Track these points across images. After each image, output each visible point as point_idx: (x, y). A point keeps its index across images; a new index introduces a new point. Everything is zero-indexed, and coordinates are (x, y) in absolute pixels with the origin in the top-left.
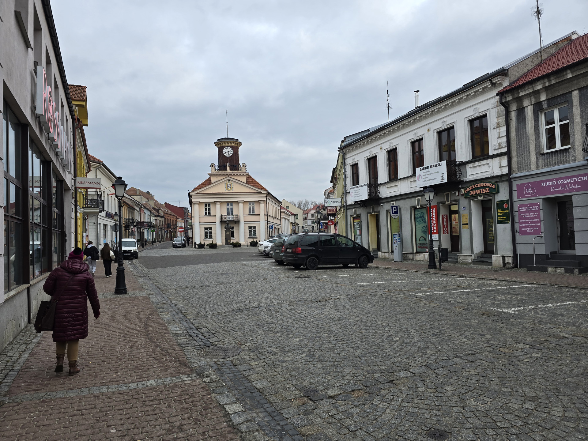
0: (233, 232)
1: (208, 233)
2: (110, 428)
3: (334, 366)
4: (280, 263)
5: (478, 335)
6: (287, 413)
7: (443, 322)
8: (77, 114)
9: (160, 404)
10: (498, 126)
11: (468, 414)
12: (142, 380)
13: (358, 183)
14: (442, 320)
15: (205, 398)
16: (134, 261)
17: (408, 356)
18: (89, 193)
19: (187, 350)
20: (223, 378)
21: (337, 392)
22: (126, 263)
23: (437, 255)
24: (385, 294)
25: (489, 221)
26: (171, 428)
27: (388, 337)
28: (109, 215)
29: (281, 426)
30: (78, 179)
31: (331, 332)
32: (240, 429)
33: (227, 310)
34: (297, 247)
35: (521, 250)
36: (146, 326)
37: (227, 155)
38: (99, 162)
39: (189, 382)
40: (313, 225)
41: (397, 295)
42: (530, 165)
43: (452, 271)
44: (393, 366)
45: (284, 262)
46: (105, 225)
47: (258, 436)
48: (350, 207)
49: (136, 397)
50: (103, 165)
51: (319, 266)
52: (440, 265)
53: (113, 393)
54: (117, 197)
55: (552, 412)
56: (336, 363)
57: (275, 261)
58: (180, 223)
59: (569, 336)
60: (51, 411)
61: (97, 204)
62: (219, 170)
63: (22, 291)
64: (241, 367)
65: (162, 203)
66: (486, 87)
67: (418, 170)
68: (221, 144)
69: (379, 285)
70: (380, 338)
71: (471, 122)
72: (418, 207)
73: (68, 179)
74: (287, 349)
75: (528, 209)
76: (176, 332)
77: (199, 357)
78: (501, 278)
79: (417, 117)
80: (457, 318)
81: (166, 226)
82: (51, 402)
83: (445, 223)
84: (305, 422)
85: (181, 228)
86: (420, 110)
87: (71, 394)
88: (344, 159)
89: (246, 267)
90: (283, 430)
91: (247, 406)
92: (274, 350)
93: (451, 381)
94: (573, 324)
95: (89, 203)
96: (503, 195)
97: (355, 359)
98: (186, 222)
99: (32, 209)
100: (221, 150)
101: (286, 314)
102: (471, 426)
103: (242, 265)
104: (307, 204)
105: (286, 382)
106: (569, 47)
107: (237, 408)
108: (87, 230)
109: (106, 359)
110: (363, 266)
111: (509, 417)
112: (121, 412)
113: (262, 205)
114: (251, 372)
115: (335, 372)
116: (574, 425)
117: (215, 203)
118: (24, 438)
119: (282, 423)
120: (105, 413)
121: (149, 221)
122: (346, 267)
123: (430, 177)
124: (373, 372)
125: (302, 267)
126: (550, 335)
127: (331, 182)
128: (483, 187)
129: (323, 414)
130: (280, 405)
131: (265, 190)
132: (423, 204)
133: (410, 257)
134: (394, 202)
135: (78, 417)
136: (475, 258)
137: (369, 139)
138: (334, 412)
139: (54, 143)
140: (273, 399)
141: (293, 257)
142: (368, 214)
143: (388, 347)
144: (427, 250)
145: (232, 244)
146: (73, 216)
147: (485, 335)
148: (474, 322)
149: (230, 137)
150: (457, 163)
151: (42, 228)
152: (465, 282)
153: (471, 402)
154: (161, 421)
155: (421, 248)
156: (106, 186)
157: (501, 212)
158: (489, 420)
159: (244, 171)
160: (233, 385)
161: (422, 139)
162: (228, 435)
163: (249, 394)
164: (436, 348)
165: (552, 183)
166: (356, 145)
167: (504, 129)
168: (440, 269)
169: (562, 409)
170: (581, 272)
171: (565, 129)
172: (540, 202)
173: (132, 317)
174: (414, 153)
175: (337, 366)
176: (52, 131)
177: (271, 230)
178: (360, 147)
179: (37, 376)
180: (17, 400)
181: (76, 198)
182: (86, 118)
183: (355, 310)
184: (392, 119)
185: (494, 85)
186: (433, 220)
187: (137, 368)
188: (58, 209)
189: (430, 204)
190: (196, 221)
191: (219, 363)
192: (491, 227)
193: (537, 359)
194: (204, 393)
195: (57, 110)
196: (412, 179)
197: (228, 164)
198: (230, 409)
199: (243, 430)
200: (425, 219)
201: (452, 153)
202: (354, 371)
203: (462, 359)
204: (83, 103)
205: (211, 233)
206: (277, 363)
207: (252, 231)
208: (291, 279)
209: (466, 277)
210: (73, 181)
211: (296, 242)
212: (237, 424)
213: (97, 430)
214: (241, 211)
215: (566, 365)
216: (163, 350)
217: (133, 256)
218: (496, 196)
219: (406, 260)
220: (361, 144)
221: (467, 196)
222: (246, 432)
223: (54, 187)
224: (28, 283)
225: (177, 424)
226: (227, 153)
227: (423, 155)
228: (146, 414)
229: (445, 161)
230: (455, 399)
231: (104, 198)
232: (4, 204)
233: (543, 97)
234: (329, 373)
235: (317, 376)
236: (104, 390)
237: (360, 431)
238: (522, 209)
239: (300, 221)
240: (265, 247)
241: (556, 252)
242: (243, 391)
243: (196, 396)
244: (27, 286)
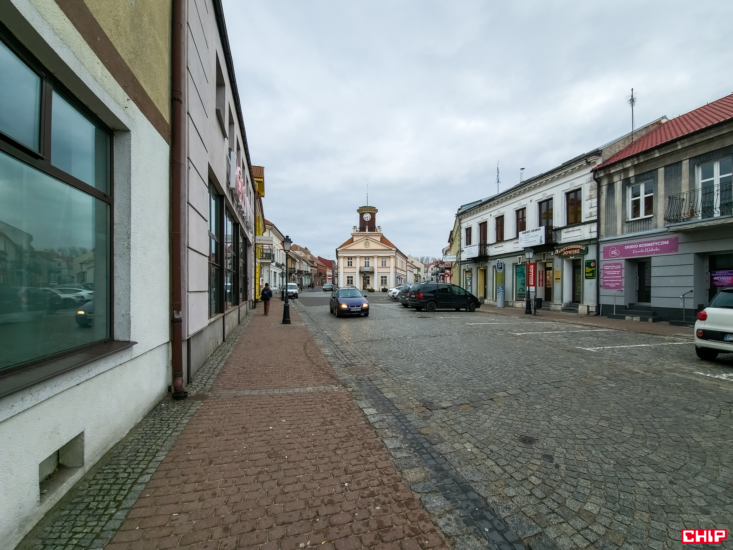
0: (369, 280)
1: (350, 280)
2: (281, 418)
3: (447, 385)
4: (405, 305)
5: (564, 367)
6: (409, 418)
7: (535, 356)
8: (257, 188)
9: (316, 404)
10: (591, 198)
11: (552, 427)
12: (303, 386)
13: (470, 244)
14: (535, 354)
15: (349, 402)
16: (295, 300)
17: (506, 381)
18: (264, 248)
19: (335, 367)
20: (361, 389)
21: (449, 405)
22: (290, 300)
23: (533, 303)
24: (489, 333)
25: (578, 277)
26: (324, 422)
27: (490, 366)
28: (278, 265)
29: (405, 426)
30: (258, 237)
31: (445, 360)
32: (374, 426)
33: (364, 340)
34: (419, 293)
35: (604, 301)
36: (305, 348)
37: (366, 220)
38: (272, 225)
39: (337, 390)
40: (433, 277)
41: (499, 334)
42: (616, 231)
43: (545, 316)
44: (494, 388)
45: (409, 305)
46: (275, 273)
47: (388, 432)
48: (463, 263)
49: (299, 398)
50: (274, 227)
51: (436, 309)
52: (535, 311)
53: (283, 394)
54: (285, 251)
55: (623, 431)
56: (448, 383)
57: (401, 304)
58: (329, 273)
59: (642, 372)
60: (240, 404)
61: (270, 257)
62: (360, 231)
63: (219, 318)
64: (375, 382)
65: (316, 257)
66: (582, 165)
67: (520, 233)
68: (362, 211)
69: (484, 326)
70: (484, 366)
71: (568, 194)
72: (519, 264)
73: (250, 237)
74: (410, 371)
75: (612, 267)
76: (327, 354)
77: (344, 373)
78: (585, 323)
79: (522, 190)
80: (547, 353)
81: (318, 275)
82: (240, 397)
83: (541, 277)
84: (423, 424)
85: (330, 276)
86: (524, 184)
87: (254, 393)
88: (460, 224)
89: (378, 308)
90: (407, 429)
91: (380, 411)
92: (401, 371)
93: (540, 401)
94: (645, 363)
95: (264, 256)
96: (591, 255)
97: (463, 381)
98: (333, 272)
99: (226, 258)
100: (362, 215)
101: (410, 345)
102: (555, 436)
103: (376, 306)
104: (428, 259)
105: (409, 395)
106: (658, 130)
107: (372, 411)
108: (263, 276)
109: (277, 370)
110: (472, 310)
111: (586, 431)
112: (289, 408)
113: (392, 260)
114: (383, 386)
115: (448, 390)
116: (642, 442)
117: (355, 257)
118: (222, 421)
119: (406, 424)
120: (278, 408)
121: (306, 270)
122: (458, 310)
123: (530, 239)
124: (477, 392)
125: (423, 309)
126: (625, 370)
127: (449, 242)
128: (575, 249)
129: (437, 420)
130: (405, 411)
131: (395, 247)
132: (523, 261)
133: (511, 304)
134: (500, 259)
135: (259, 409)
136: (564, 306)
137: (481, 208)
138: (446, 419)
139: (242, 210)
140: (399, 406)
141: (416, 301)
142: (477, 268)
143: (490, 373)
144: (525, 299)
145: (368, 289)
146: (253, 265)
147: (569, 368)
148: (561, 357)
149: (369, 205)
150: (554, 228)
151: (232, 273)
152: (555, 325)
153: (555, 418)
154: (317, 416)
155: (520, 297)
156: (277, 243)
157: (589, 270)
158: (570, 432)
159: (379, 232)
160: (369, 395)
161: (525, 208)
162: (366, 430)
163: (381, 402)
164: (529, 376)
165: (634, 246)
166: (470, 212)
167: (595, 200)
168: (535, 315)
169: (632, 429)
170: (654, 321)
171: (649, 202)
172: (623, 262)
173: (295, 341)
174: (518, 219)
175: (449, 385)
176: (240, 200)
177: (398, 279)
178: (473, 214)
179: (230, 379)
180: (217, 395)
181: (255, 252)
182: (263, 191)
183: (464, 344)
184: (501, 192)
185: (589, 163)
186: (531, 275)
187: (299, 378)
188: (243, 260)
189: (529, 262)
190: (341, 271)
191: (359, 378)
192: (579, 282)
193: (612, 388)
194: (348, 399)
195: (244, 185)
196: (515, 241)
197: (367, 227)
198: (367, 411)
199: (377, 427)
200: (525, 274)
201: (550, 220)
202: (462, 390)
203: (550, 385)
204: (262, 180)
205: (352, 280)
206: (403, 381)
207: (384, 280)
208: (414, 319)
209: (555, 322)
210: (254, 239)
211: (419, 290)
212: (373, 423)
213: (273, 419)
214: (375, 264)
215: (637, 394)
216: (317, 366)
217: (295, 296)
218: (585, 256)
219: (507, 306)
220: (474, 212)
221: (560, 255)
222: (379, 429)
223: (241, 243)
224: (224, 313)
225: (329, 419)
226: (366, 218)
227: (525, 222)
228: (307, 411)
229: (544, 227)
230: (543, 415)
231: (275, 252)
232: (208, 255)
233: (631, 174)
234: (443, 390)
235: (434, 392)
236: (276, 392)
237: (466, 434)
238: (607, 268)
239: (421, 273)
240: (394, 293)
241: (634, 304)
242: (377, 399)
243: (342, 400)
244: (223, 314)
